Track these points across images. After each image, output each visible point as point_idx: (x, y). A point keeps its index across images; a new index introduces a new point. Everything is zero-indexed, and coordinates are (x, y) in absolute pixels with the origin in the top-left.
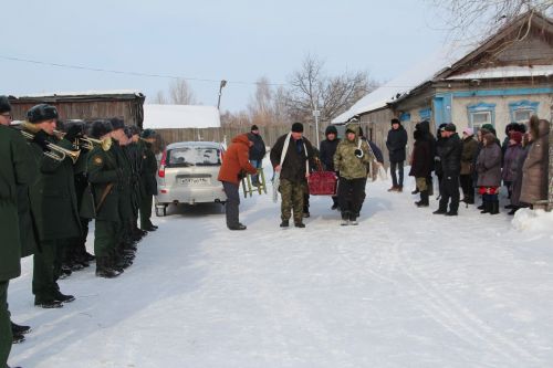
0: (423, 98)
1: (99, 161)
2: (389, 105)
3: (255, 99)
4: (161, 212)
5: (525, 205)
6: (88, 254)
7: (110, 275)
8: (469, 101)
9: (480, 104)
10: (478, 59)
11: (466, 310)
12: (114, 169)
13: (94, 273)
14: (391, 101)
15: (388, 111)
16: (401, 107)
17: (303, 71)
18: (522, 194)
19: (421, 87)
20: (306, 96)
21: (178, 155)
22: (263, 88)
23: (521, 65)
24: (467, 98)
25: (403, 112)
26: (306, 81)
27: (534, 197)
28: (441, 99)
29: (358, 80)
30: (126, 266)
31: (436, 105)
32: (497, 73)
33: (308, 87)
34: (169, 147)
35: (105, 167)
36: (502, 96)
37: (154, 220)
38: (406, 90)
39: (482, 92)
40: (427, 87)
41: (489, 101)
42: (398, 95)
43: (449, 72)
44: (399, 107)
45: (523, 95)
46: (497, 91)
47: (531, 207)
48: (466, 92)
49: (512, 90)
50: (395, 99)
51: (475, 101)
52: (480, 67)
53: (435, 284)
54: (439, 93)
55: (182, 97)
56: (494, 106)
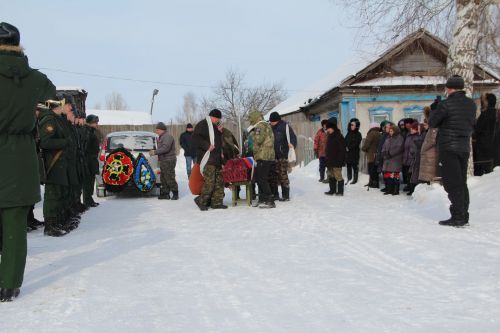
0: (331, 103)
1: (50, 129)
2: (302, 110)
3: (182, 111)
4: (101, 193)
5: (423, 182)
7: (58, 234)
8: (370, 106)
9: (380, 108)
10: (378, 69)
11: (381, 253)
12: (64, 137)
14: (303, 105)
15: (301, 114)
16: (311, 111)
17: (226, 82)
19: (330, 92)
20: (229, 104)
21: (118, 142)
22: (189, 102)
23: (413, 76)
24: (369, 102)
25: (314, 115)
26: (228, 91)
28: (347, 103)
29: (274, 91)
31: (343, 108)
32: (397, 81)
33: (230, 96)
34: (109, 135)
35: (56, 135)
36: (398, 102)
38: (316, 95)
39: (381, 97)
40: (334, 93)
41: (387, 106)
42: (310, 100)
43: (354, 80)
45: (415, 101)
46: (395, 97)
47: (429, 183)
48: (369, 97)
49: (408, 96)
50: (307, 104)
51: (376, 106)
52: (379, 76)
53: (352, 236)
54: (345, 97)
55: (117, 104)
56: (391, 110)
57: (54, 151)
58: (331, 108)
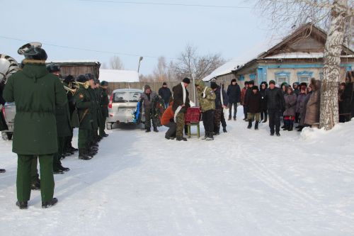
0: (252, 68)
1: (82, 96)
2: (233, 72)
3: (157, 68)
4: (109, 127)
5: (307, 125)
6: (73, 148)
7: (86, 159)
8: (275, 71)
9: (282, 72)
10: (282, 47)
11: (279, 178)
12: (89, 101)
13: (77, 157)
14: (234, 70)
15: (232, 75)
16: (239, 73)
17: (185, 52)
18: (306, 120)
19: (251, 62)
20: (186, 66)
21: (119, 96)
22: (162, 62)
23: (304, 52)
24: (275, 68)
25: (240, 76)
26: (187, 58)
27: (312, 121)
28: (261, 69)
29: (215, 58)
30: (94, 154)
31: (258, 72)
32: (293, 56)
33: (188, 61)
34: (114, 92)
35: (85, 100)
36: (294, 69)
37: (106, 131)
38: (242, 63)
39: (283, 66)
40: (254, 62)
41: (287, 71)
42: (238, 67)
43: (266, 54)
44: (238, 73)
45: (305, 68)
46: (292, 65)
47: (311, 126)
48: (275, 65)
49: (300, 65)
50: (236, 68)
51: (278, 71)
52: (283, 52)
53: (262, 165)
54: (260, 66)
55: (117, 65)
56: (290, 73)
57: (84, 109)
58: (251, 72)
